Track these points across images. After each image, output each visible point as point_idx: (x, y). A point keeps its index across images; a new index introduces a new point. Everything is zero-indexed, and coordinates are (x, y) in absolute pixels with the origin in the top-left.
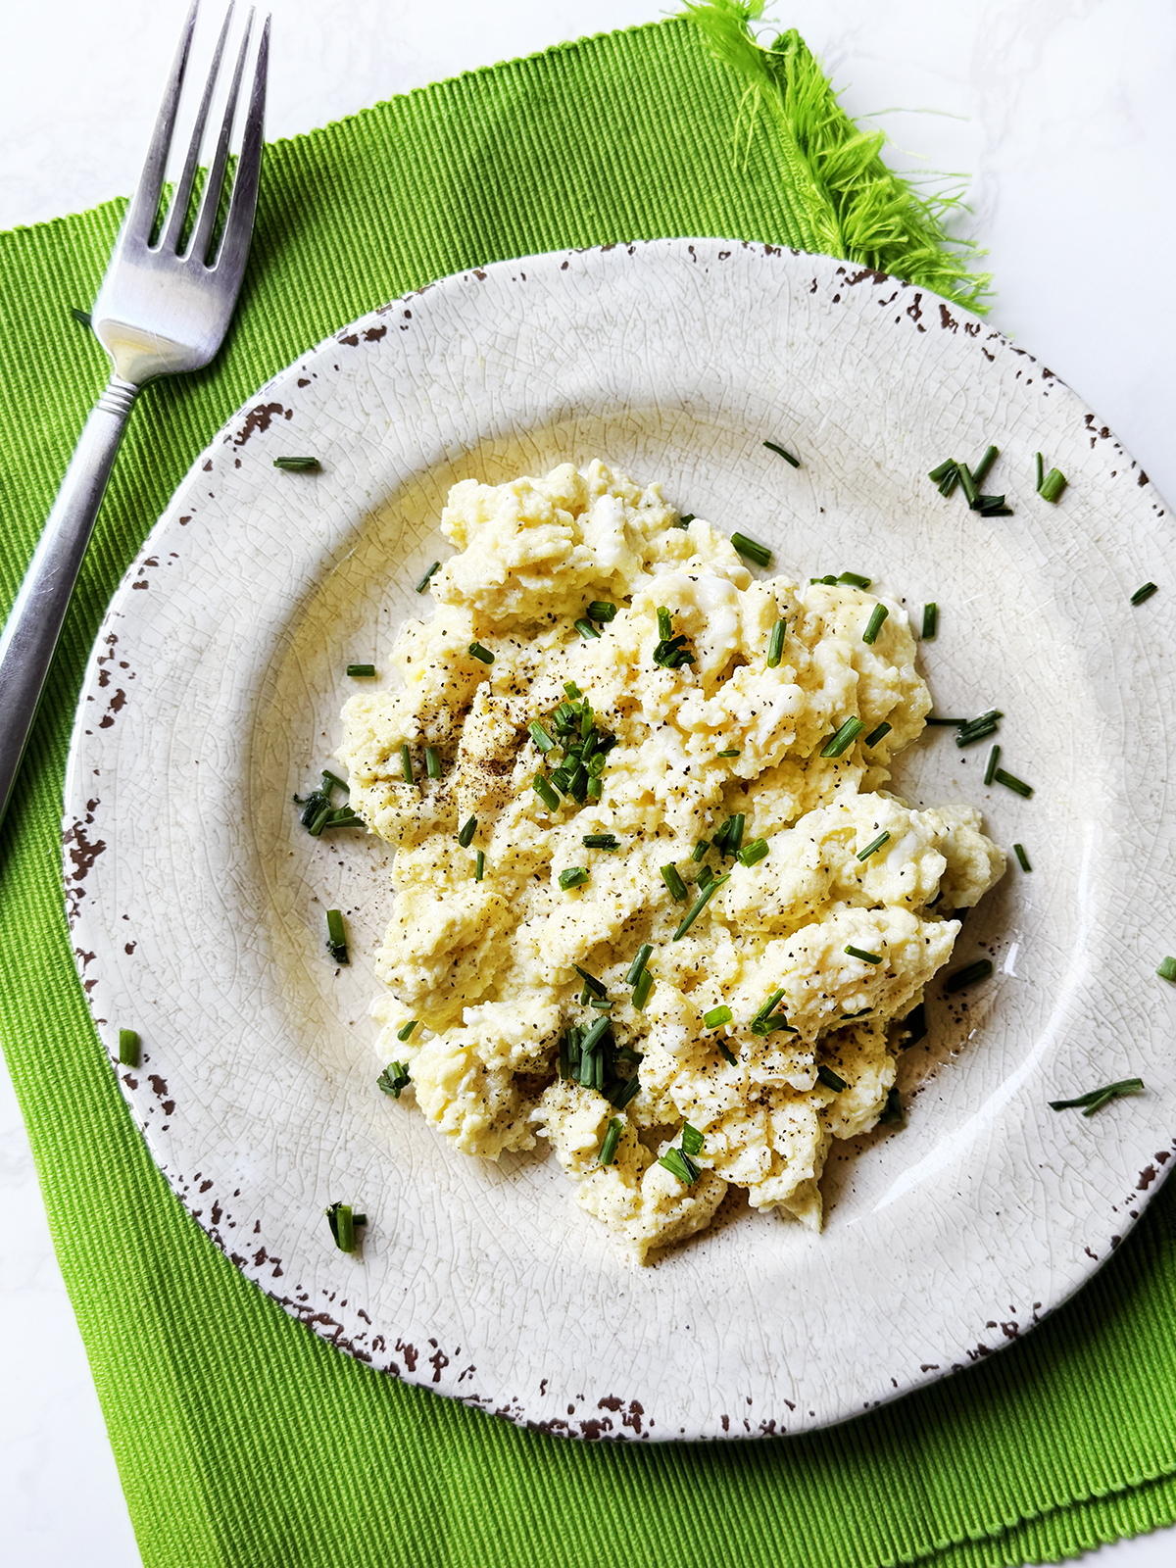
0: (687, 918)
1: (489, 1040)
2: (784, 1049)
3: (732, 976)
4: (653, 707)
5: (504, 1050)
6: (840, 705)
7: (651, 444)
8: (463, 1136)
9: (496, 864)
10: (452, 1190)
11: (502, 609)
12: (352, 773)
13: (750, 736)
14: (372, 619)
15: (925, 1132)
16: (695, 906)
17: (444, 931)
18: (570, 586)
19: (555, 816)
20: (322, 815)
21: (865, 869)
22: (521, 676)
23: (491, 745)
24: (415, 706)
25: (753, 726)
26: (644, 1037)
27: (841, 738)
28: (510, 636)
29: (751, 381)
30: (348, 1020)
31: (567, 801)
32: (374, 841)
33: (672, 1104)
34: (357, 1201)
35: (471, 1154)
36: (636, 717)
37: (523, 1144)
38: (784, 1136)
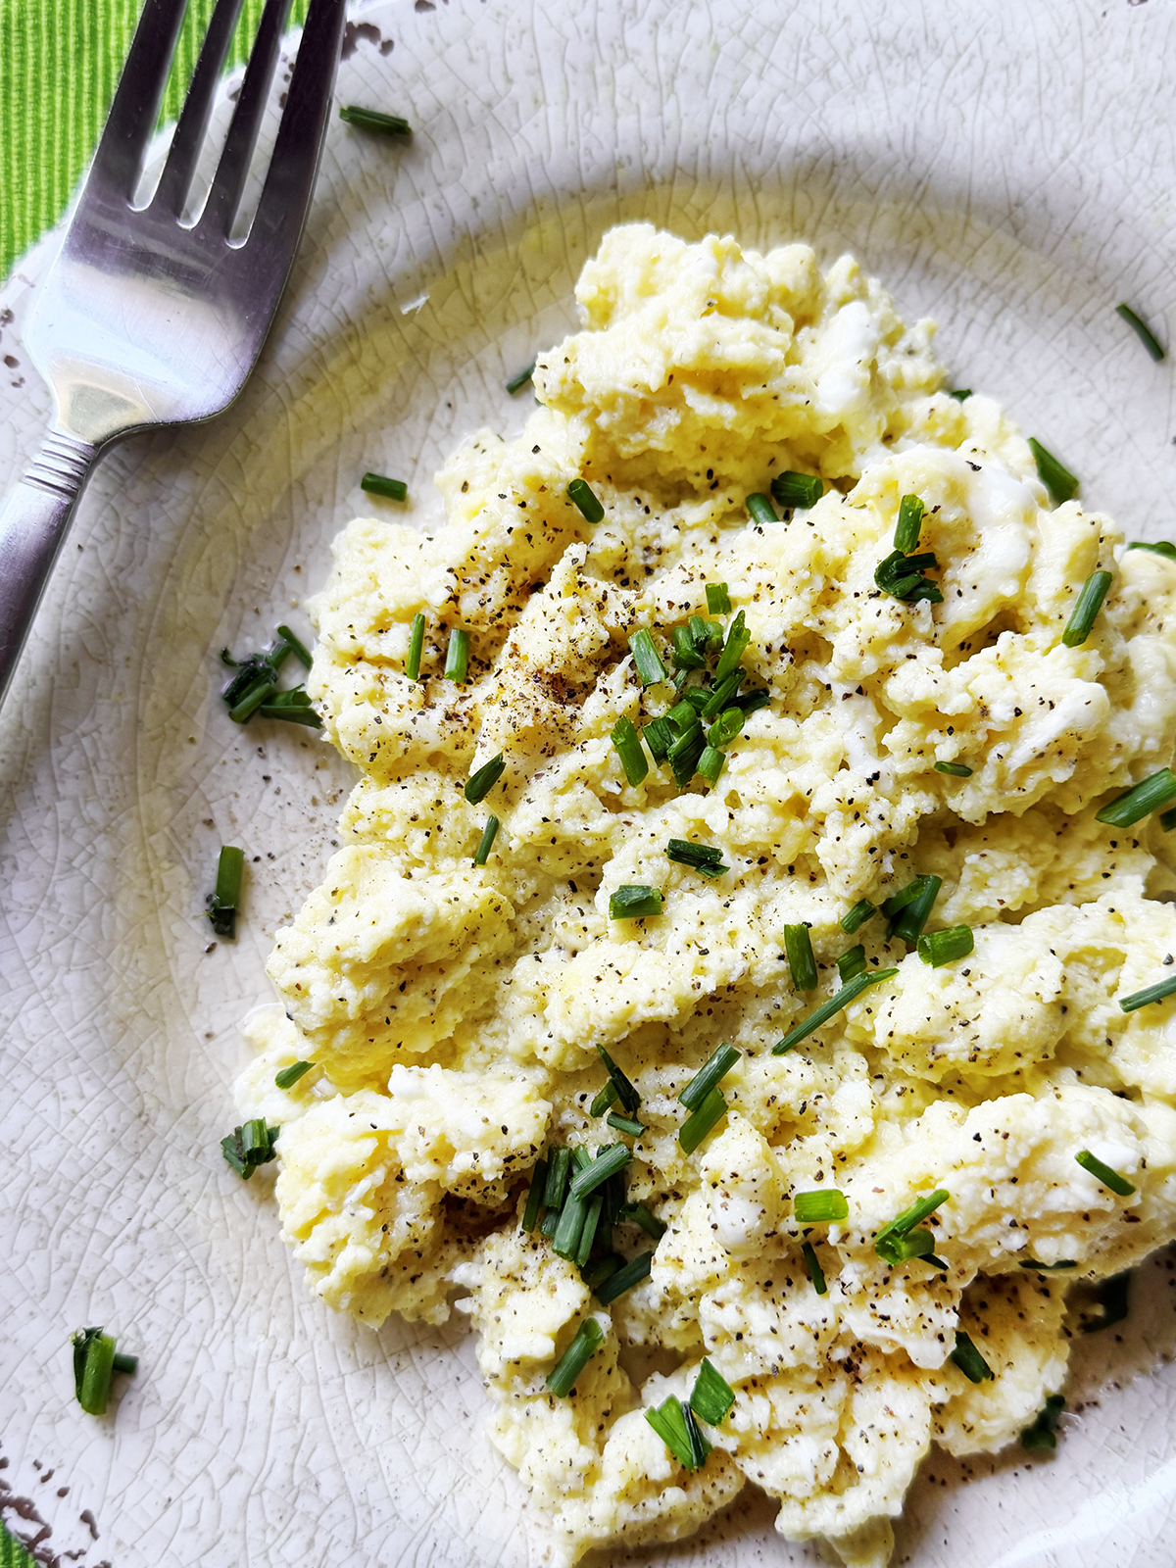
0: (805, 1022)
1: (422, 1131)
2: (913, 1289)
3: (858, 1141)
4: (853, 655)
5: (442, 1154)
6: (1152, 744)
7: (940, 259)
8: (333, 1279)
9: (515, 844)
10: (291, 1356)
11: (640, 436)
12: (323, 636)
13: (1000, 748)
14: (423, 413)
15: (1087, 1478)
16: (824, 1005)
17: (399, 929)
18: (762, 431)
19: (633, 794)
20: (259, 691)
21: (1123, 1027)
22: (637, 558)
23: (562, 648)
24: (456, 556)
25: (1009, 734)
26: (678, 1197)
27: (1140, 798)
28: (635, 492)
29: (1129, 200)
30: (205, 1029)
31: (660, 775)
32: (326, 756)
33: (692, 1324)
34: (129, 1332)
35: (336, 1309)
36: (813, 670)
37: (427, 1315)
38: (870, 1434)
